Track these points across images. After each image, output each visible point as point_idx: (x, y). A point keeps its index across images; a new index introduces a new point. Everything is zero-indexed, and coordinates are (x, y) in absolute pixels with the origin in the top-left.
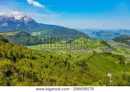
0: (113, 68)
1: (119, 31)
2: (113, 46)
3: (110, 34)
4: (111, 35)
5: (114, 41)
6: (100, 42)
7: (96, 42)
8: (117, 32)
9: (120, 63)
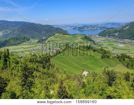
0: (93, 64)
1: (106, 24)
2: (99, 42)
3: (95, 28)
4: (97, 30)
5: (100, 36)
6: (81, 37)
7: (76, 38)
8: (103, 26)
9: (102, 57)
